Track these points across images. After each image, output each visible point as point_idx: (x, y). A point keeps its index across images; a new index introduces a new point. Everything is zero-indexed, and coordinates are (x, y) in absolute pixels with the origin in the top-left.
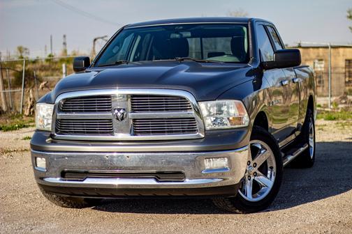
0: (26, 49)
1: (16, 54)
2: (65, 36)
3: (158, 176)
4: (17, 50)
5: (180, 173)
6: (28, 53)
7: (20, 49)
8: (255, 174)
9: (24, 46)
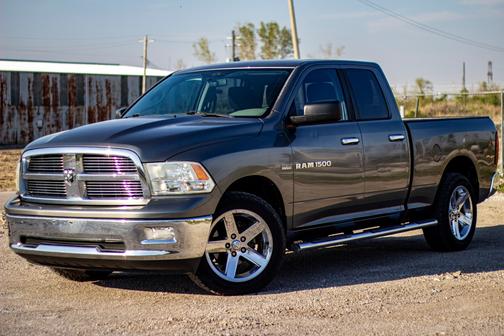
0: (428, 82)
1: (413, 89)
2: (490, 63)
3: (102, 245)
4: (415, 84)
5: (122, 243)
6: (431, 88)
7: (420, 83)
8: (243, 250)
9: (425, 78)
